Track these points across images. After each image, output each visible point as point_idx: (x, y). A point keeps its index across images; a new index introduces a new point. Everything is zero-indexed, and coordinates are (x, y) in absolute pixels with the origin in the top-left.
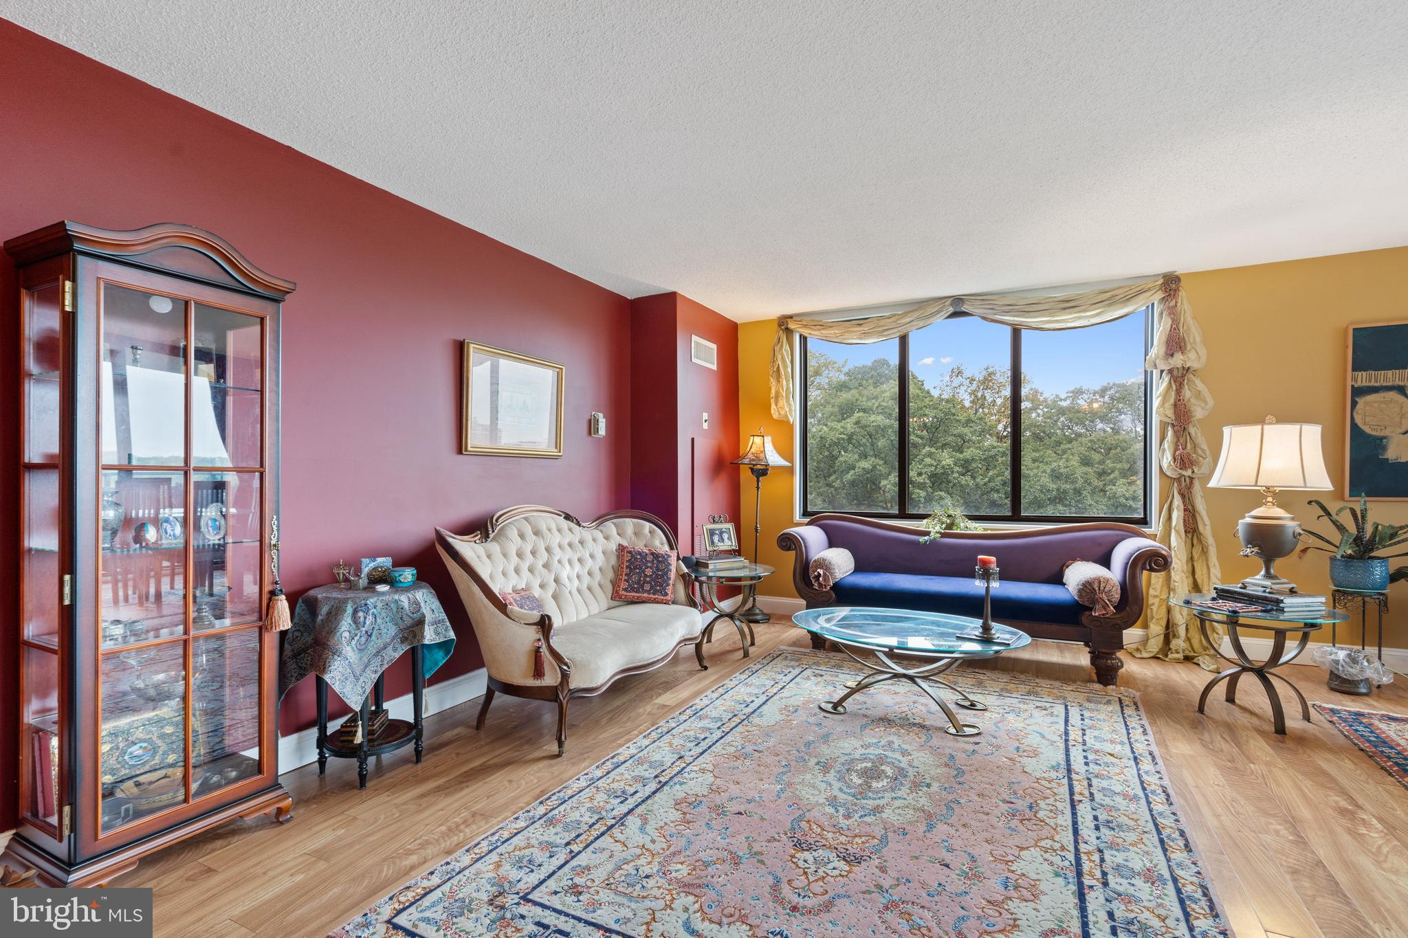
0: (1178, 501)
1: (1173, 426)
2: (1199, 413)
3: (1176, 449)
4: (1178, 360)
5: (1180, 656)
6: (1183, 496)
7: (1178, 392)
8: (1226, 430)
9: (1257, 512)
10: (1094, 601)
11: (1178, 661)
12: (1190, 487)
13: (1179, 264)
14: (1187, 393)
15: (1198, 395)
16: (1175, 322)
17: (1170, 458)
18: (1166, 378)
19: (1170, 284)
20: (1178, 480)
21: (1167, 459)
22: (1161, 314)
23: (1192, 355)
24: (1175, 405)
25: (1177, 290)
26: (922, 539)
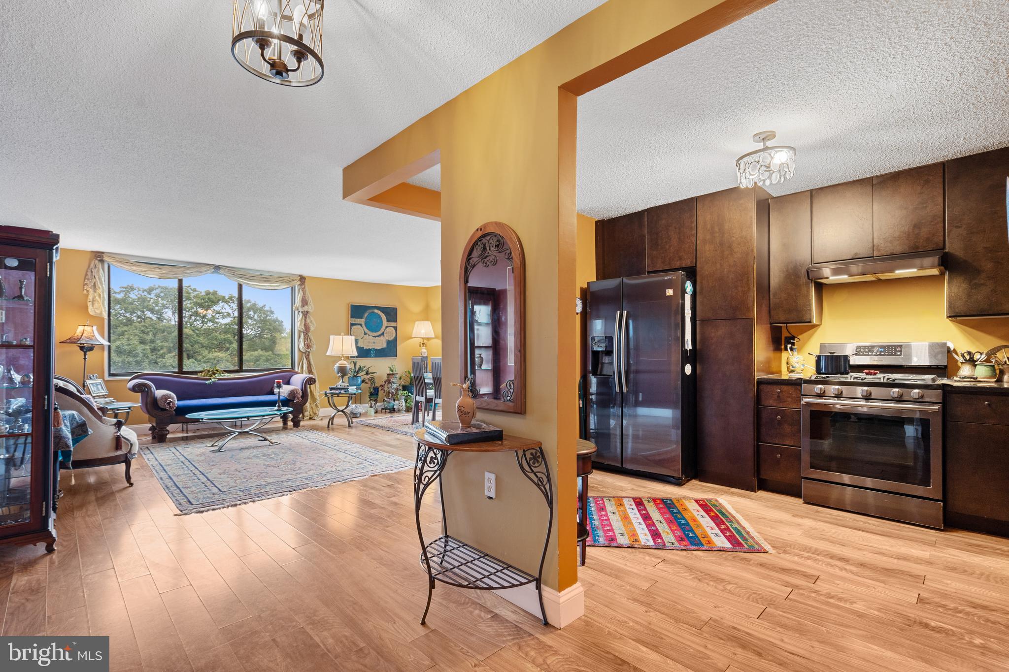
0: (305, 361)
1: (303, 332)
2: (312, 328)
3: (305, 342)
4: (306, 308)
5: (308, 418)
6: (306, 359)
7: (305, 320)
8: (332, 337)
9: (340, 362)
10: (294, 397)
11: (308, 420)
12: (308, 355)
13: (305, 273)
14: (308, 321)
15: (311, 322)
16: (304, 294)
17: (303, 345)
18: (301, 315)
19: (302, 279)
20: (305, 353)
21: (302, 345)
22: (299, 290)
23: (310, 307)
24: (305, 325)
25: (304, 282)
26: (207, 382)
